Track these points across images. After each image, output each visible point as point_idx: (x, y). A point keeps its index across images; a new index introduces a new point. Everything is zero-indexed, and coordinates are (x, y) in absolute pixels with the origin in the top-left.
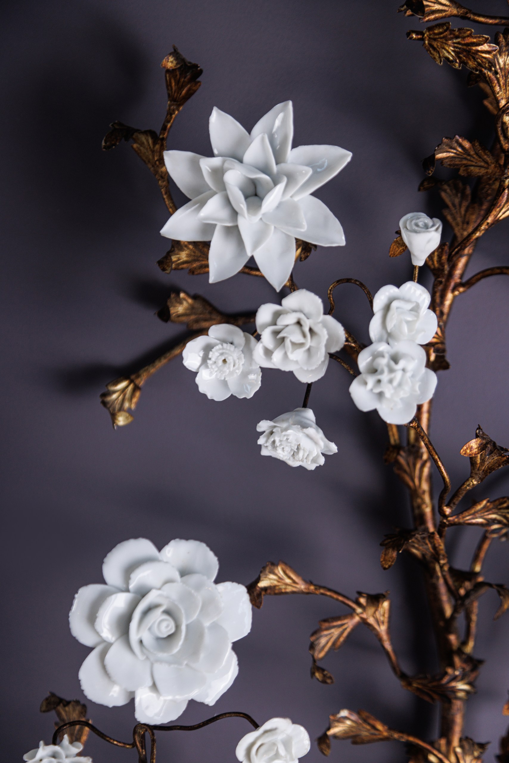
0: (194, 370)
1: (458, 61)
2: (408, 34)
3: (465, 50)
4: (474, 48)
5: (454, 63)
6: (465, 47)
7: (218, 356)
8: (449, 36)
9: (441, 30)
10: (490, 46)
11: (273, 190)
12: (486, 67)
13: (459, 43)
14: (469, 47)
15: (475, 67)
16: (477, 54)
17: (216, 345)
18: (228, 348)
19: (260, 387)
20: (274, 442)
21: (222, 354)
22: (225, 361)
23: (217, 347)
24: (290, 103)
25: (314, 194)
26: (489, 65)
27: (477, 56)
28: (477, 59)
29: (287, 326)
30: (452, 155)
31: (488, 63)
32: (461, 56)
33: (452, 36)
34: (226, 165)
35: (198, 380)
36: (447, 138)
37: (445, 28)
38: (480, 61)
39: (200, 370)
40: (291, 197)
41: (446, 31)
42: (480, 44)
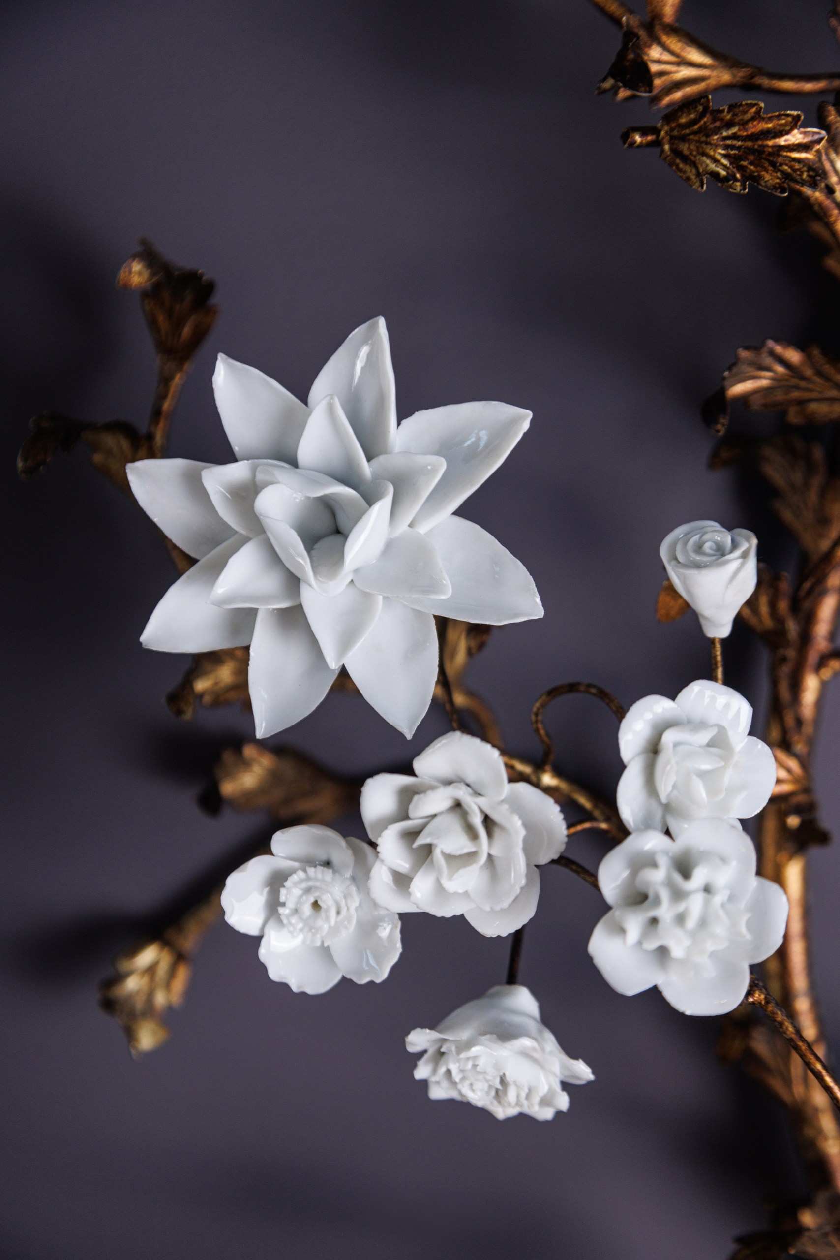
0: (254, 931)
1: (738, 176)
2: (625, 136)
3: (750, 150)
4: (770, 143)
5: (731, 182)
6: (749, 144)
7: (301, 897)
8: (712, 126)
9: (692, 116)
10: (805, 133)
11: (365, 518)
12: (803, 180)
13: (734, 137)
14: (760, 143)
15: (778, 183)
16: (779, 155)
17: (292, 872)
18: (320, 876)
19: (402, 955)
20: (449, 1072)
21: (308, 891)
22: (316, 905)
23: (294, 878)
24: (381, 322)
25: (461, 512)
26: (808, 176)
27: (780, 160)
28: (781, 165)
29: (434, 816)
30: (764, 383)
31: (808, 171)
32: (744, 163)
33: (718, 124)
34: (260, 477)
35: (264, 953)
36: (747, 348)
37: (700, 108)
38: (789, 170)
39: (266, 931)
40: (410, 525)
41: (702, 115)
42: (784, 133)
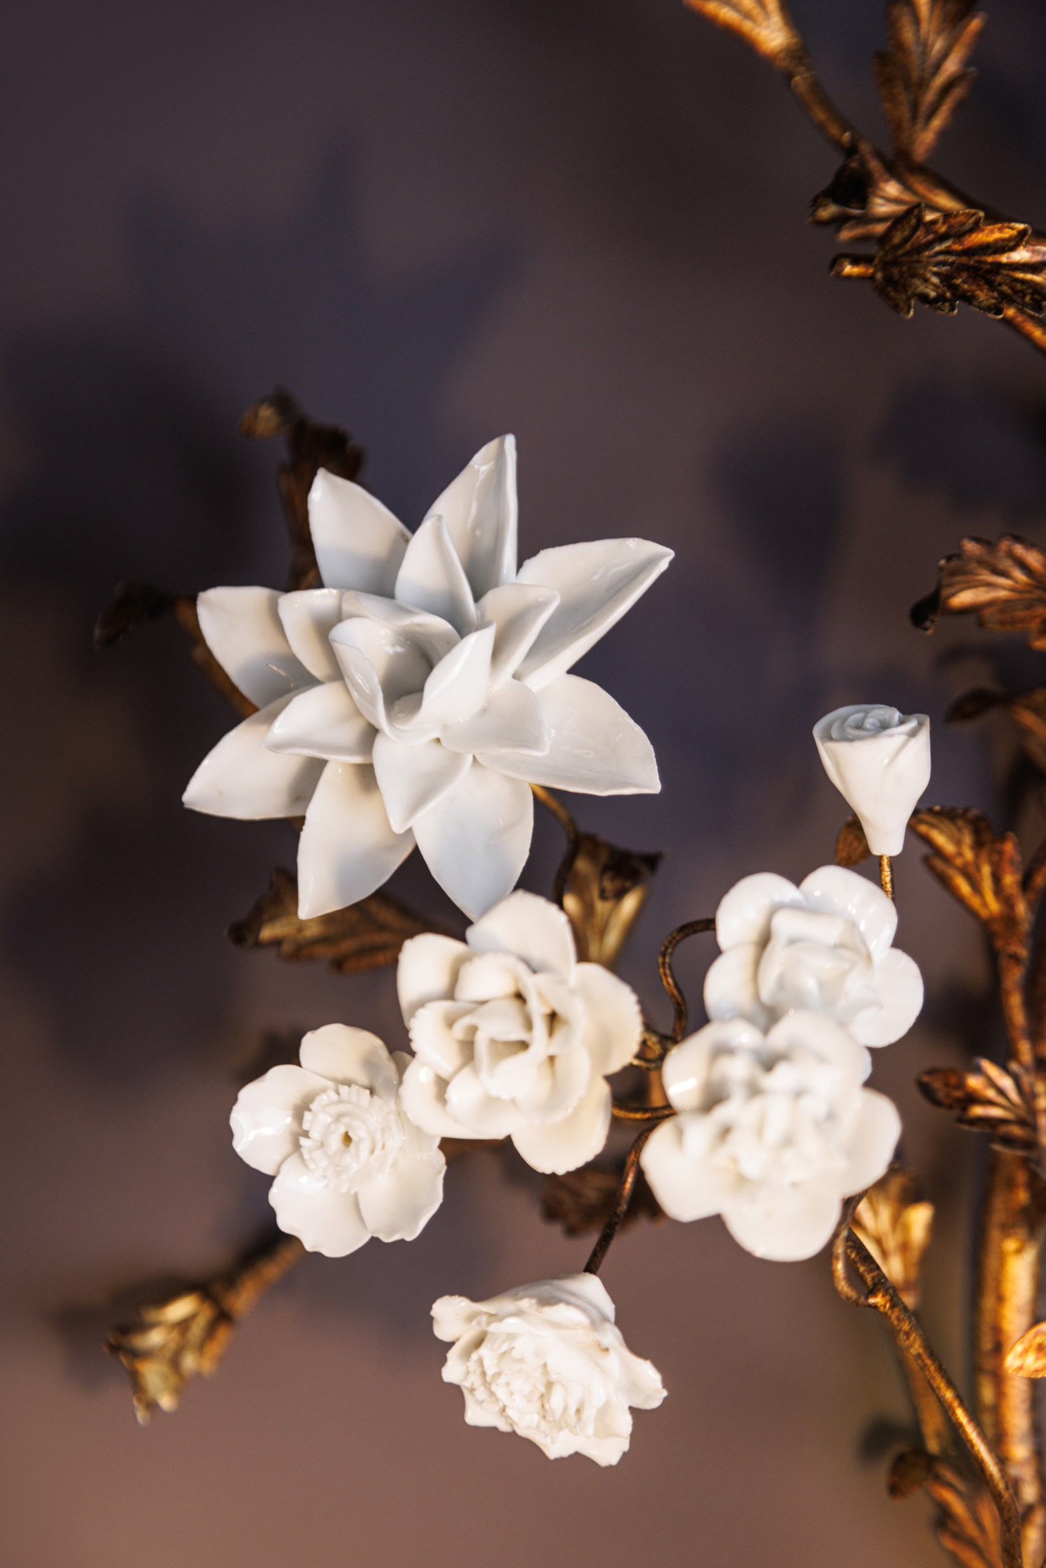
0: (267, 1170)
1: (948, 295)
2: (833, 264)
3: (966, 267)
4: (990, 259)
5: (940, 304)
6: (964, 259)
7: (329, 1125)
8: (924, 240)
9: (907, 233)
10: (1033, 252)
12: (1026, 303)
13: (947, 252)
14: (977, 258)
15: (994, 304)
16: (998, 273)
17: (324, 1090)
18: (354, 1099)
19: (442, 1205)
21: (338, 1118)
22: (347, 1139)
23: (324, 1098)
24: (510, 441)
26: (1032, 299)
27: (999, 279)
28: (1000, 284)
29: (484, 1003)
30: (1003, 594)
31: (1033, 294)
32: (958, 281)
33: (931, 237)
35: (276, 1197)
36: (976, 540)
37: (913, 221)
38: (1009, 291)
39: (283, 1169)
41: (915, 229)
42: (1007, 248)
